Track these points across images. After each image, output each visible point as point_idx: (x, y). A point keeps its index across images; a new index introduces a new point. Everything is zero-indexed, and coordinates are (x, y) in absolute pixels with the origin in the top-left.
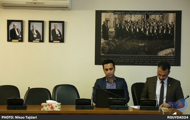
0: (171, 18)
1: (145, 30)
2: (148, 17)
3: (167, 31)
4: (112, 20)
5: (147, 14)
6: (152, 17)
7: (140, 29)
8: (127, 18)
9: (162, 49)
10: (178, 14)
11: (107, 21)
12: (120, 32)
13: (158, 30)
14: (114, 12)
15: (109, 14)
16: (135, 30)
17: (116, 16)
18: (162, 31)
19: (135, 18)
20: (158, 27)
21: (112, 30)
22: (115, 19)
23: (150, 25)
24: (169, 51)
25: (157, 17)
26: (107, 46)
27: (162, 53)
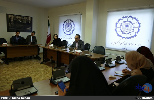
0: (30, 19)
1: (23, 22)
2: (23, 18)
3: (29, 22)
4: (12, 17)
5: (23, 17)
6: (25, 18)
7: (21, 21)
8: (17, 17)
9: (27, 28)
10: (32, 18)
11: (11, 17)
12: (15, 21)
13: (26, 22)
14: (13, 15)
15: (11, 15)
16: (20, 21)
17: (14, 16)
18: (27, 22)
19: (19, 18)
20: (26, 21)
21: (12, 20)
22: (13, 17)
23: (24, 20)
24: (29, 28)
25: (26, 18)
26: (11, 26)
27: (28, 29)
